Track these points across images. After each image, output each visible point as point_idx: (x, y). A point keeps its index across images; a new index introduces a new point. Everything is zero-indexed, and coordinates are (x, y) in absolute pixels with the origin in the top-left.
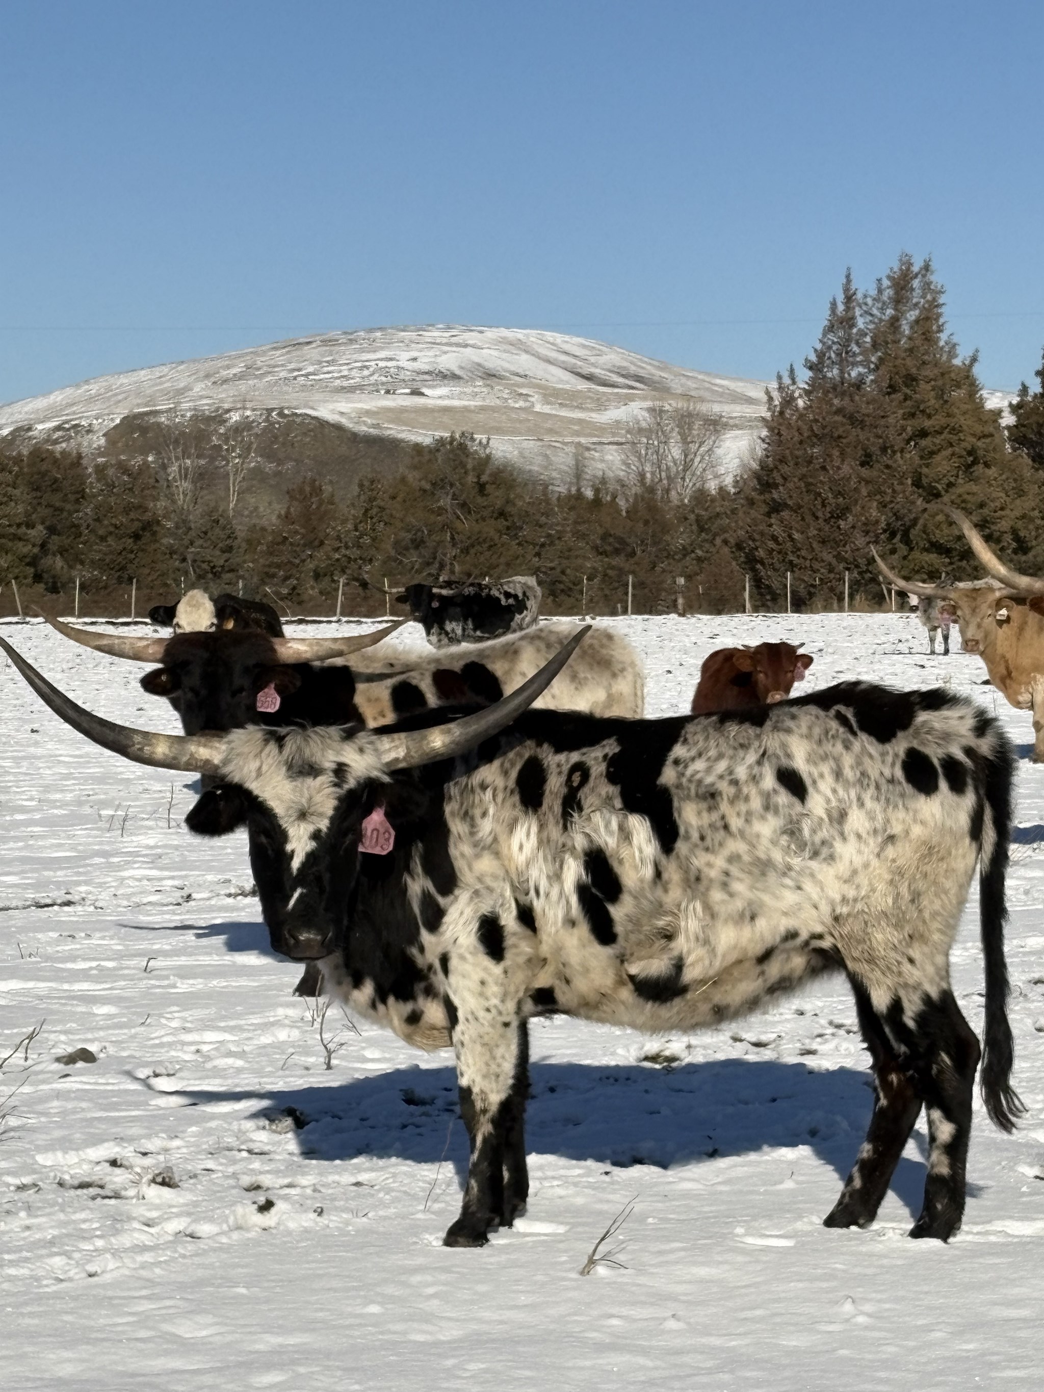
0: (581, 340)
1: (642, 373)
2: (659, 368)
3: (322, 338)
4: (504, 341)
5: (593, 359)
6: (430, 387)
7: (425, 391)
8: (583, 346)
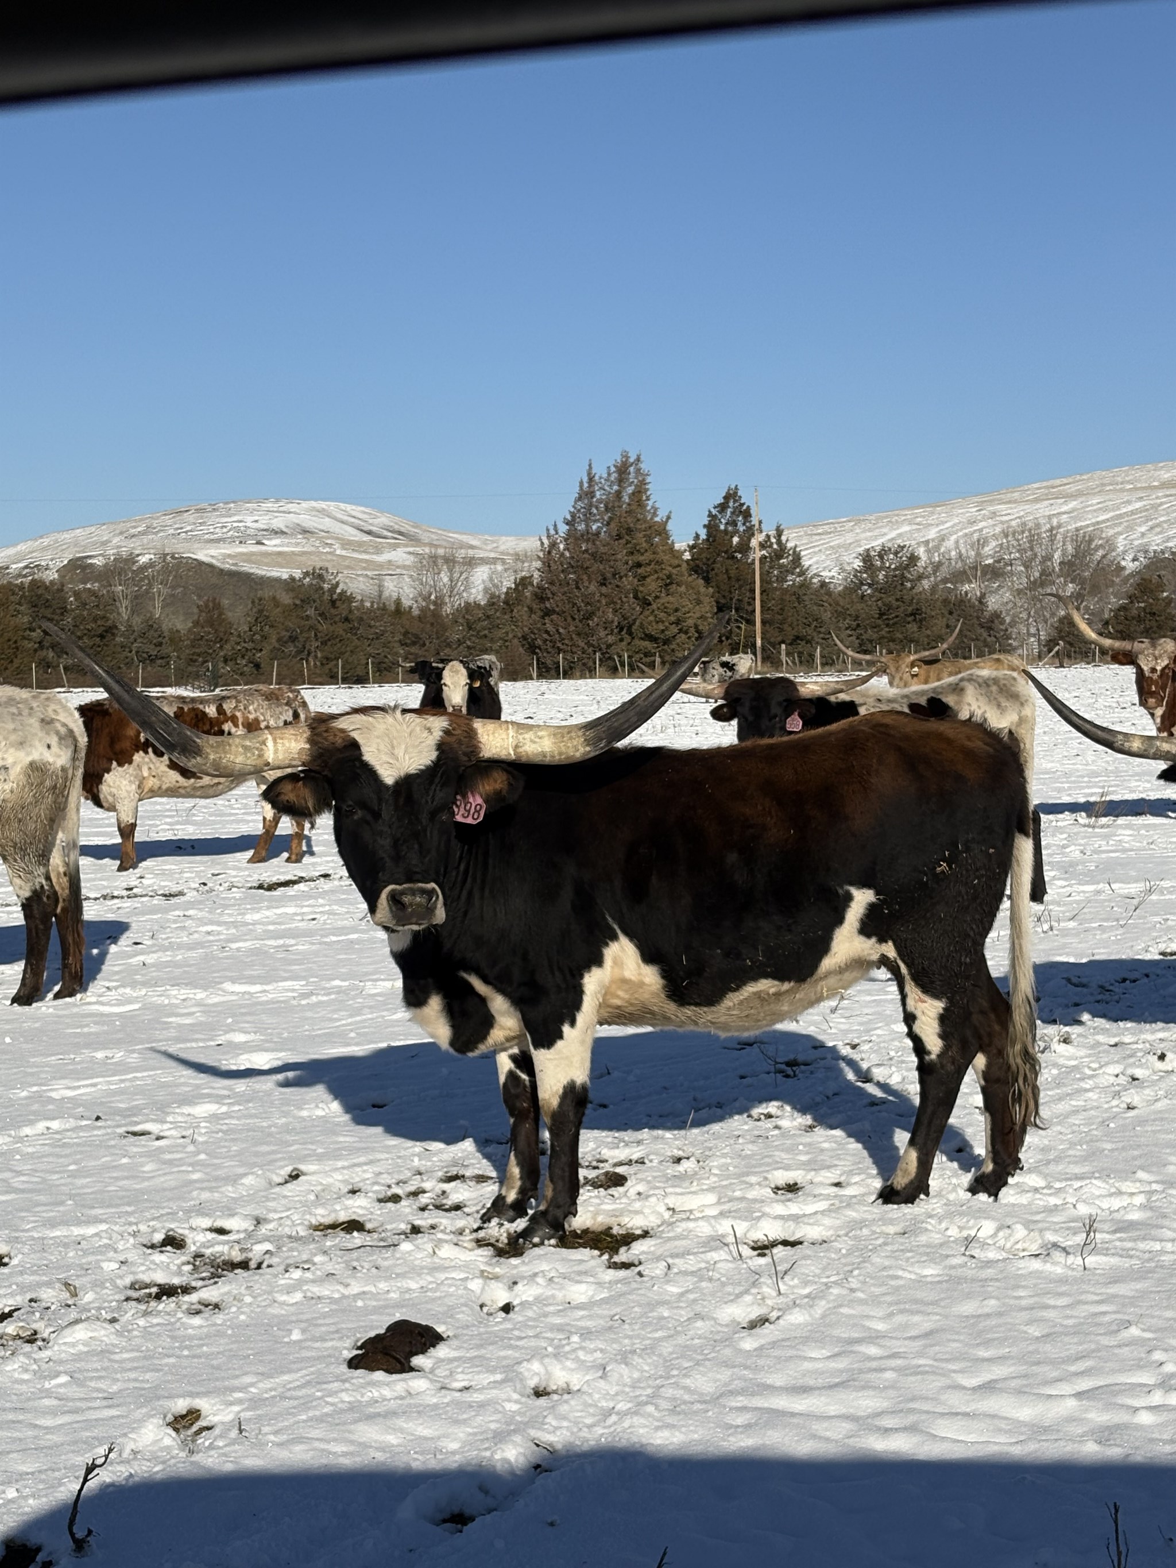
0: (362, 509)
1: (402, 530)
2: (413, 526)
3: (195, 508)
4: (314, 509)
5: (371, 521)
6: (268, 539)
7: (265, 541)
8: (365, 513)
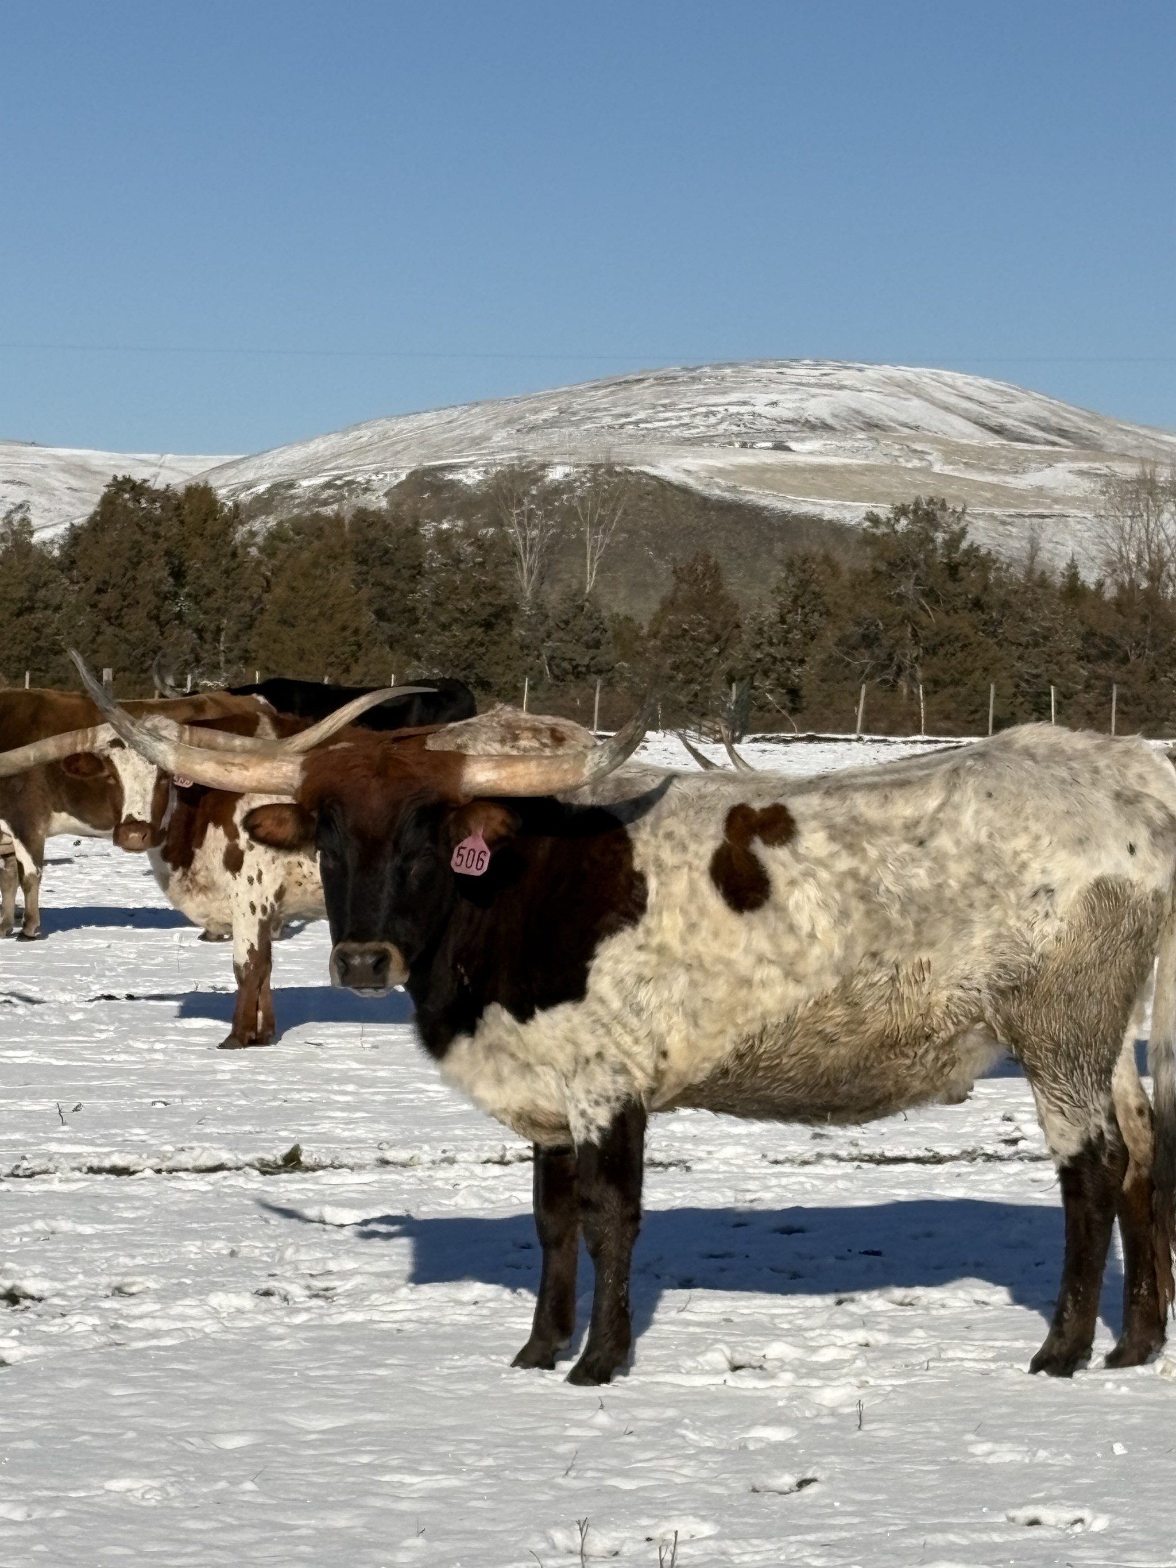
0: (987, 382)
1: (1066, 425)
2: (1087, 420)
3: (656, 374)
4: (890, 381)
5: (1002, 407)
6: (796, 440)
7: (793, 445)
8: (991, 390)
